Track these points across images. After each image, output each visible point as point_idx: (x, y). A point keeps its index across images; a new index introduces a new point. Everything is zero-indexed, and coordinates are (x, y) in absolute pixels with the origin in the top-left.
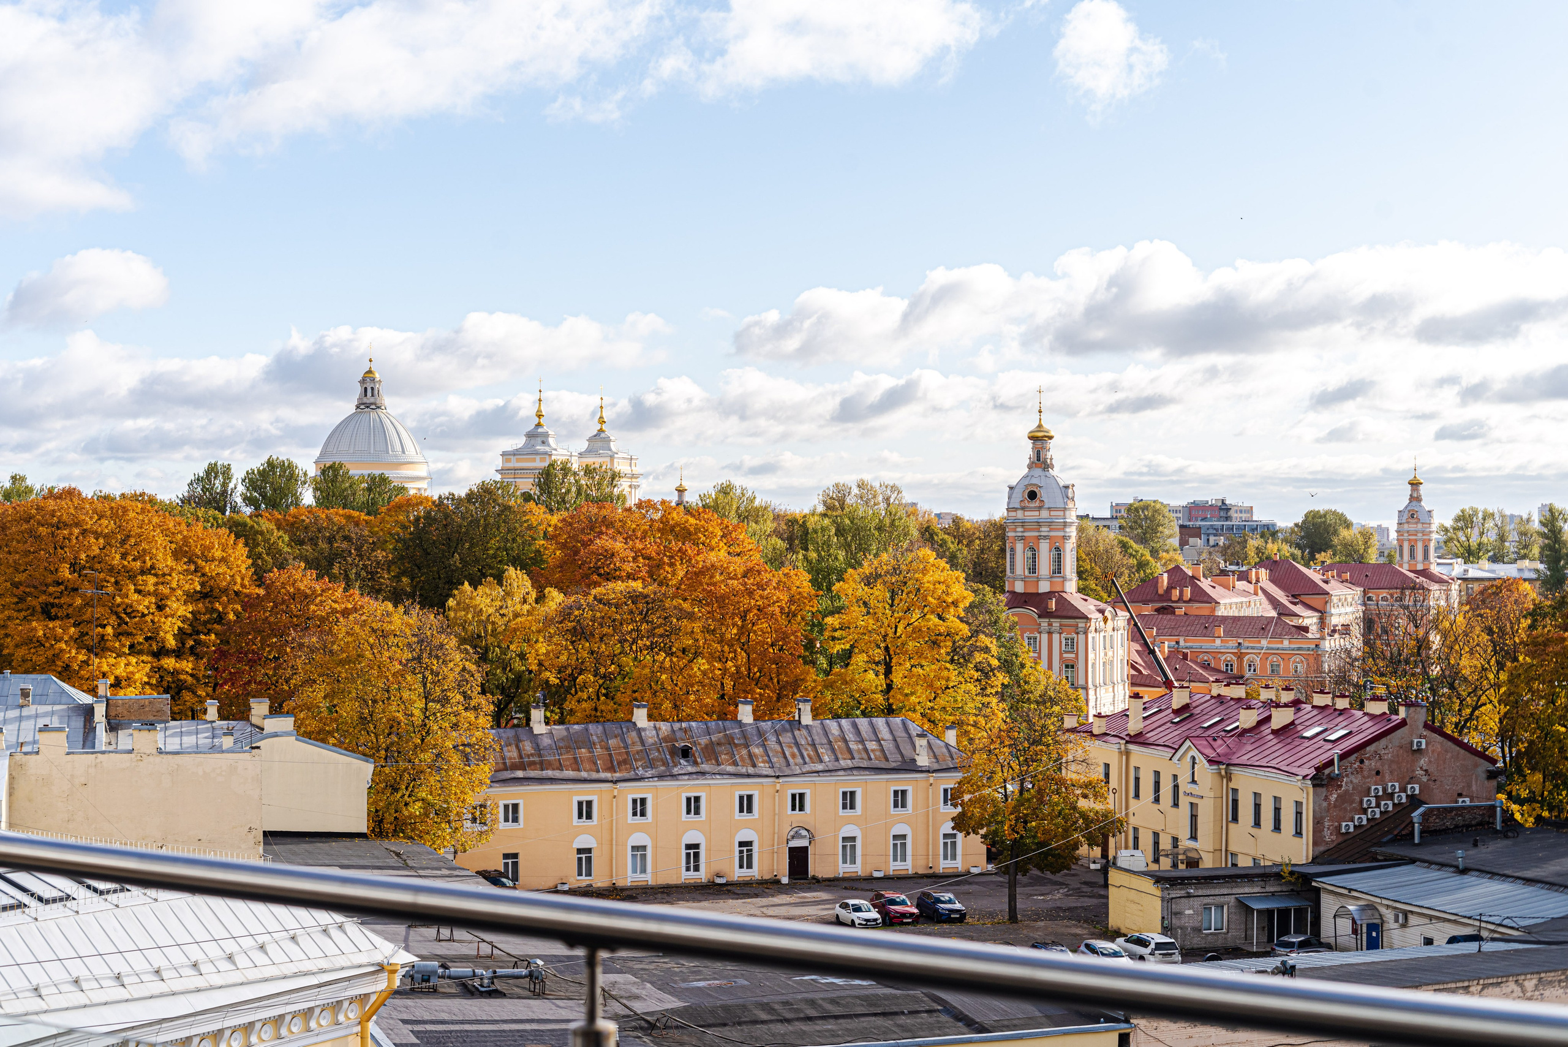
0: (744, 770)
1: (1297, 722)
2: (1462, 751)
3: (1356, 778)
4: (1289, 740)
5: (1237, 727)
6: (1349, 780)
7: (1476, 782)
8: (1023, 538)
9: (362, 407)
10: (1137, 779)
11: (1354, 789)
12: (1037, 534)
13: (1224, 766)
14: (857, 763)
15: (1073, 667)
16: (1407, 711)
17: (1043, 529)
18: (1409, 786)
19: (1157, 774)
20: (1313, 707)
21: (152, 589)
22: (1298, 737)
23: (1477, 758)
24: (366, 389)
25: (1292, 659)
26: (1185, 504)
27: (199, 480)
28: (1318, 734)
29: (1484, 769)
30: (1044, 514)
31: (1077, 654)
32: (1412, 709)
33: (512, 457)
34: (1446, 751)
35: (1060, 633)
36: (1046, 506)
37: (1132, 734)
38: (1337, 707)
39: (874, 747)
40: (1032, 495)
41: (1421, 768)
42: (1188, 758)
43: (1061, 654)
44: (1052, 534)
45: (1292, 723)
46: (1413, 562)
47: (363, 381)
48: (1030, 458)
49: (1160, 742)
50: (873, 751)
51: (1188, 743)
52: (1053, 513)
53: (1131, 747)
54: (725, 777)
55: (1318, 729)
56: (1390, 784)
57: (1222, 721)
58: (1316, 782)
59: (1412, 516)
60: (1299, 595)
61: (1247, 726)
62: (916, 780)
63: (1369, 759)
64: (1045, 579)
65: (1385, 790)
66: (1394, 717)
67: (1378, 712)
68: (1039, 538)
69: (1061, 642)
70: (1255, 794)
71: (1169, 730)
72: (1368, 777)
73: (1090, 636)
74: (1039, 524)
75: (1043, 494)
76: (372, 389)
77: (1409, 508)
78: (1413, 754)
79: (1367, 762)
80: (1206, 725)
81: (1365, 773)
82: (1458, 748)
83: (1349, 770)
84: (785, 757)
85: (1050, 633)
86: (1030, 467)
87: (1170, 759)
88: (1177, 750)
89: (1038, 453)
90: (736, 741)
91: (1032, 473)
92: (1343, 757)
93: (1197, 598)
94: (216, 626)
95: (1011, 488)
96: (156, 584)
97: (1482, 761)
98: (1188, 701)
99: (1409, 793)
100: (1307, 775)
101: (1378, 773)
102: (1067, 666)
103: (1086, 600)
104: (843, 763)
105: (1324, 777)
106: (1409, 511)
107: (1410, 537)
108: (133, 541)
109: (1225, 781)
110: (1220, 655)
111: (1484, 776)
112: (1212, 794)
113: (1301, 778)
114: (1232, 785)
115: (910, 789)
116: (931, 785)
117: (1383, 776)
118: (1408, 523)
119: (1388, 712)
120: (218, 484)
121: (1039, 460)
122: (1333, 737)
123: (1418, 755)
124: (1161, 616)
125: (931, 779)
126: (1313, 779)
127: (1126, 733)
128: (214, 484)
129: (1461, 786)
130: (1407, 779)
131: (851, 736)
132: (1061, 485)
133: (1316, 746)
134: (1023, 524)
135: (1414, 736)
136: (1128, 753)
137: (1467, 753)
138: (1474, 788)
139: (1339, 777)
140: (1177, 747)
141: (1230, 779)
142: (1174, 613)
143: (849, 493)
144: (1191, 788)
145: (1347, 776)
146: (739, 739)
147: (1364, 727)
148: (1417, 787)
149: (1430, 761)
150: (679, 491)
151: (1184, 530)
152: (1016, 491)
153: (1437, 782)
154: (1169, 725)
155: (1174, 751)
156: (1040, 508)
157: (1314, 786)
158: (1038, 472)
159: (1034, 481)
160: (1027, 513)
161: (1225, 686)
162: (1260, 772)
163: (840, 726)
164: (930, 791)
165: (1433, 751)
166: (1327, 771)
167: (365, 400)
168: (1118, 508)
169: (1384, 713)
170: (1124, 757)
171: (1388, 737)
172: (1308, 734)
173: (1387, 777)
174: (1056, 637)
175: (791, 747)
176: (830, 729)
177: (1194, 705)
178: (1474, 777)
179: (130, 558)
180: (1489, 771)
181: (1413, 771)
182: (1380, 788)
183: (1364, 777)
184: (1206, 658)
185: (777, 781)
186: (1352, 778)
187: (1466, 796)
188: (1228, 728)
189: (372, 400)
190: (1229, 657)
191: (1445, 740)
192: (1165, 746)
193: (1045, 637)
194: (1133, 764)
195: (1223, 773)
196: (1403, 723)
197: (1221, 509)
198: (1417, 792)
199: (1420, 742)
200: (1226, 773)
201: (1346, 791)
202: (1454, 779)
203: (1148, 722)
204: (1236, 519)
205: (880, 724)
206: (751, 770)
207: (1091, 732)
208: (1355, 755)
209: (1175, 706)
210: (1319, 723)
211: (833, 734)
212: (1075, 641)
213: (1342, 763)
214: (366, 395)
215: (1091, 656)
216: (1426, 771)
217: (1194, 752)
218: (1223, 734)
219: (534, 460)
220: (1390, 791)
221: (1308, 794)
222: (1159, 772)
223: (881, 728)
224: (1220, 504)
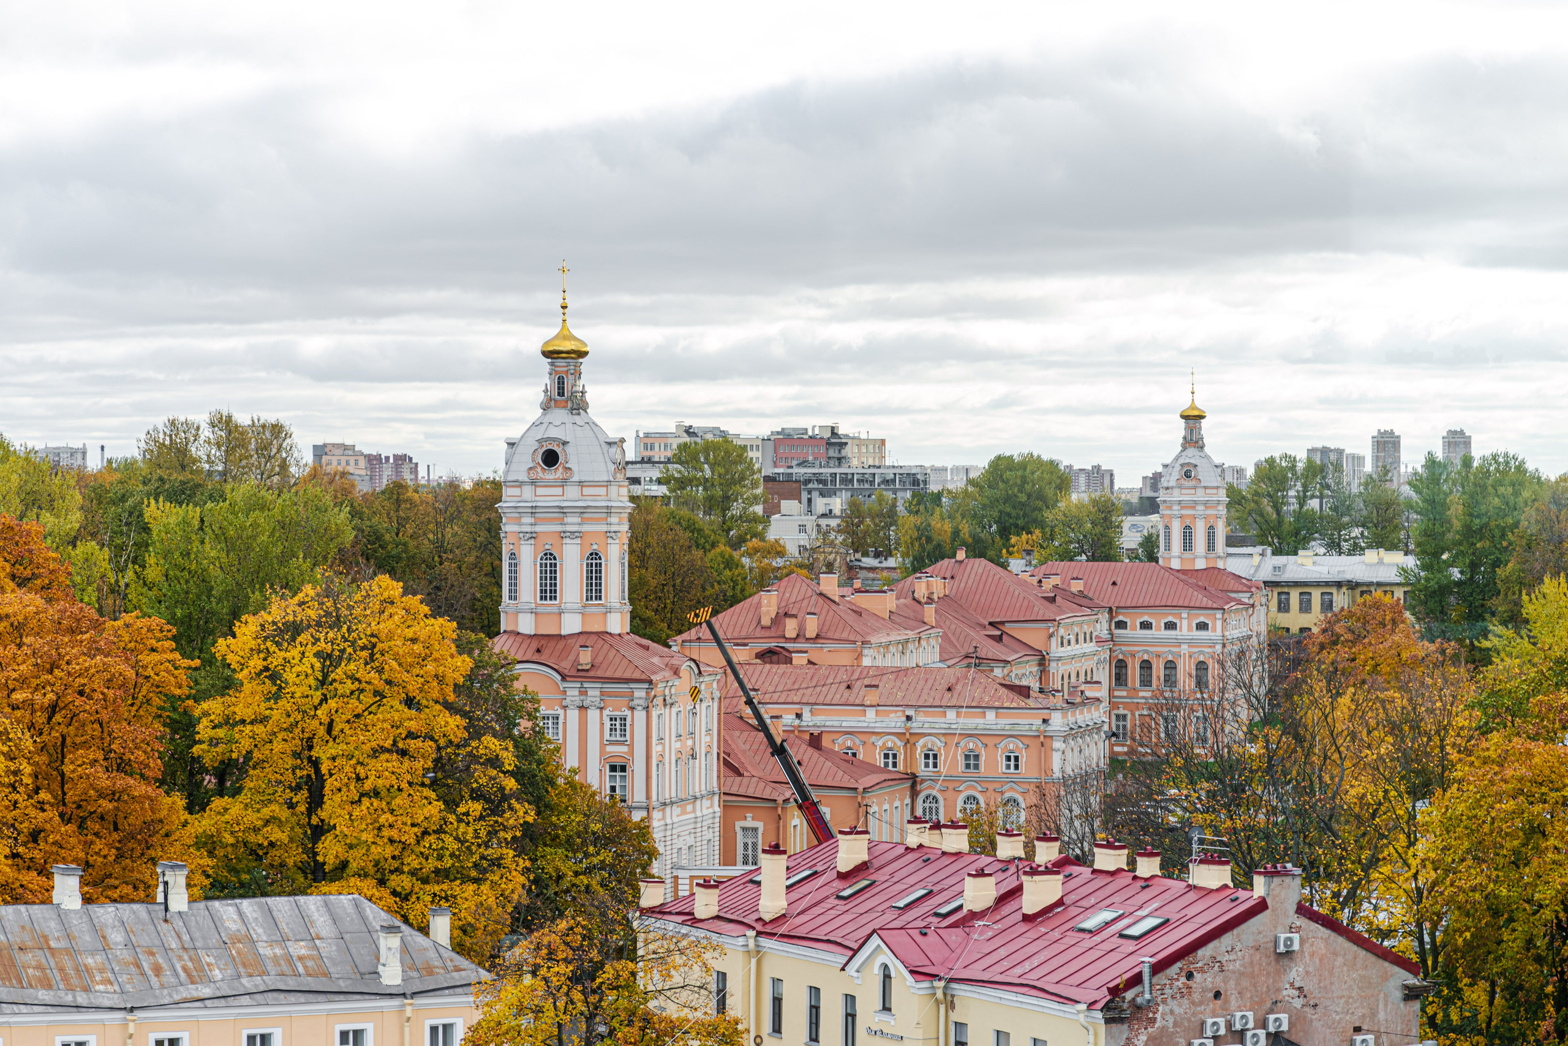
0: (69, 999)
1: (1067, 900)
2: (1362, 953)
3: (1180, 1006)
4: (1056, 934)
5: (960, 907)
6: (1167, 1009)
7: (1386, 1005)
8: (533, 536)
10: (777, 1002)
11: (1175, 1024)
12: (559, 528)
13: (942, 984)
14: (272, 982)
15: (623, 769)
16: (1268, 885)
17: (569, 519)
18: (1272, 1017)
19: (815, 991)
20: (1094, 871)
22: (1072, 929)
23: (1386, 964)
25: (1002, 745)
26: (765, 432)
28: (1108, 924)
29: (1399, 983)
30: (572, 492)
31: (631, 746)
32: (1277, 880)
34: (1335, 954)
35: (601, 709)
36: (576, 478)
37: (767, 917)
38: (1138, 873)
39: (303, 952)
40: (550, 458)
41: (1292, 985)
42: (876, 970)
43: (602, 746)
44: (586, 528)
45: (1060, 903)
46: (1187, 555)
48: (545, 392)
49: (819, 934)
50: (300, 958)
51: (875, 941)
52: (586, 491)
53: (764, 942)
54: (36, 1009)
55: (1108, 915)
56: (1238, 1014)
57: (930, 894)
58: (1110, 1015)
59: (1187, 475)
60: (1003, 623)
61: (978, 907)
62: (381, 1011)
63: (1201, 970)
64: (572, 611)
65: (1229, 1025)
66: (1242, 894)
67: (1214, 884)
68: (562, 535)
69: (602, 724)
70: (998, 1032)
71: (833, 913)
72: (1201, 1003)
73: (655, 713)
74: (563, 511)
75: (572, 458)
77: (1181, 461)
78: (1277, 961)
79: (1198, 976)
80: (901, 904)
81: (1196, 997)
82: (1355, 948)
83: (1168, 991)
84: (143, 974)
85: (582, 708)
86: (546, 407)
87: (843, 969)
88: (855, 952)
89: (561, 382)
90: (53, 944)
91: (549, 417)
92: (1158, 968)
93: (830, 635)
95: (511, 445)
97: (1397, 969)
98: (866, 858)
99: (1272, 1029)
100: (1095, 1002)
101: (1217, 995)
102: (613, 768)
103: (647, 648)
104: (247, 983)
105: (1125, 1006)
106: (1182, 465)
107: (1184, 512)
109: (942, 1008)
110: (873, 738)
111: (1398, 994)
112: (919, 1034)
113: (1083, 1007)
114: (955, 1016)
115: (369, 1028)
116: (408, 1019)
117: (1227, 1001)
118: (1181, 487)
119: (1231, 885)
121: (561, 393)
122: (1135, 931)
123: (1286, 961)
124: (768, 666)
125: (409, 1009)
126: (1106, 1008)
127: (755, 916)
129: (1360, 1012)
130: (1268, 1005)
131: (260, 931)
132: (602, 439)
133: (1107, 946)
134: (534, 511)
135: (1280, 928)
136: (759, 952)
137: (1369, 955)
138: (1381, 1016)
139: (1151, 1005)
140: (855, 946)
141: (952, 1006)
142: (789, 661)
143: (196, 437)
144: (880, 1021)
145: (1164, 1001)
146: (58, 939)
147: (1191, 912)
148: (1284, 1017)
149: (1307, 972)
151: (770, 485)
152: (519, 449)
153: (1319, 1009)
154: (833, 901)
155: (850, 953)
156: (564, 483)
157: (1108, 1021)
158: (560, 415)
159: (553, 433)
160: (540, 491)
161: (931, 828)
162: (1008, 996)
163: (240, 914)
164: (407, 1030)
165: (1312, 955)
166: (1129, 995)
168: (649, 441)
169: (1226, 886)
170: (754, 961)
171: (1235, 931)
172: (1090, 923)
173: (1234, 1003)
174: (593, 715)
175: (152, 954)
176: (221, 919)
177: (877, 863)
178: (1382, 995)
180: (1406, 987)
181: (1279, 990)
182: (1221, 1021)
183: (1193, 1003)
184: (849, 743)
185: (130, 1017)
186: (1173, 1004)
187: (1369, 1032)
188: (944, 910)
190: (890, 742)
191: (1333, 935)
192: (828, 941)
193: (573, 715)
194: (768, 974)
195: (940, 994)
196: (1261, 906)
197: (829, 444)
198: (1285, 1027)
199: (1290, 939)
200: (945, 994)
201: (1164, 1029)
202: (1347, 1003)
203: (795, 895)
204: (857, 462)
205: (313, 907)
206: (82, 999)
207: (691, 914)
208: (1179, 964)
209: (843, 868)
210: (1108, 902)
211: (226, 929)
212: (628, 722)
213: (1155, 980)
215: (656, 749)
216: (1300, 989)
217: (887, 957)
218: (935, 920)
220: (1238, 1027)
221: (1096, 1035)
222: (817, 990)
223: (316, 916)
224: (827, 434)
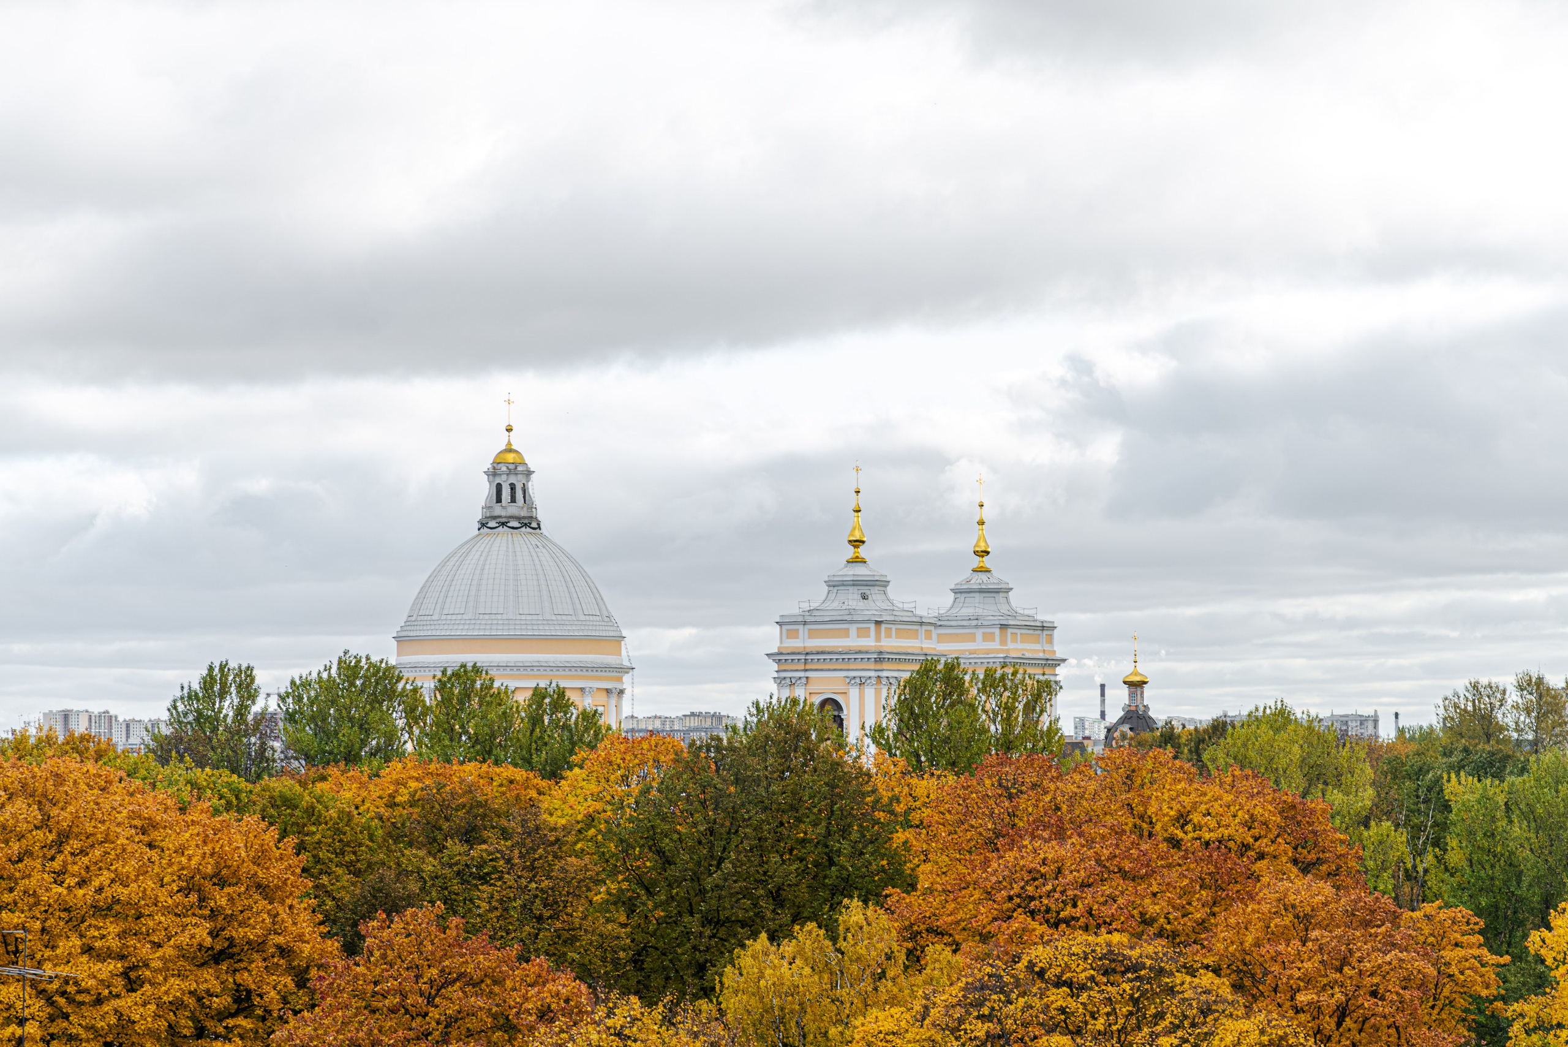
9: (492, 524)
21: (114, 943)
24: (499, 487)
27: (192, 696)
33: (801, 627)
47: (493, 473)
76: (513, 487)
94: (241, 1021)
96: (122, 935)
108: (76, 844)
120: (228, 707)
128: (221, 708)
150: (1130, 684)
167: (498, 510)
179: (71, 881)
189: (513, 510)
214: (499, 500)
219: (846, 634)
